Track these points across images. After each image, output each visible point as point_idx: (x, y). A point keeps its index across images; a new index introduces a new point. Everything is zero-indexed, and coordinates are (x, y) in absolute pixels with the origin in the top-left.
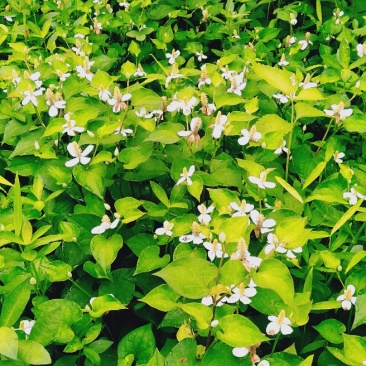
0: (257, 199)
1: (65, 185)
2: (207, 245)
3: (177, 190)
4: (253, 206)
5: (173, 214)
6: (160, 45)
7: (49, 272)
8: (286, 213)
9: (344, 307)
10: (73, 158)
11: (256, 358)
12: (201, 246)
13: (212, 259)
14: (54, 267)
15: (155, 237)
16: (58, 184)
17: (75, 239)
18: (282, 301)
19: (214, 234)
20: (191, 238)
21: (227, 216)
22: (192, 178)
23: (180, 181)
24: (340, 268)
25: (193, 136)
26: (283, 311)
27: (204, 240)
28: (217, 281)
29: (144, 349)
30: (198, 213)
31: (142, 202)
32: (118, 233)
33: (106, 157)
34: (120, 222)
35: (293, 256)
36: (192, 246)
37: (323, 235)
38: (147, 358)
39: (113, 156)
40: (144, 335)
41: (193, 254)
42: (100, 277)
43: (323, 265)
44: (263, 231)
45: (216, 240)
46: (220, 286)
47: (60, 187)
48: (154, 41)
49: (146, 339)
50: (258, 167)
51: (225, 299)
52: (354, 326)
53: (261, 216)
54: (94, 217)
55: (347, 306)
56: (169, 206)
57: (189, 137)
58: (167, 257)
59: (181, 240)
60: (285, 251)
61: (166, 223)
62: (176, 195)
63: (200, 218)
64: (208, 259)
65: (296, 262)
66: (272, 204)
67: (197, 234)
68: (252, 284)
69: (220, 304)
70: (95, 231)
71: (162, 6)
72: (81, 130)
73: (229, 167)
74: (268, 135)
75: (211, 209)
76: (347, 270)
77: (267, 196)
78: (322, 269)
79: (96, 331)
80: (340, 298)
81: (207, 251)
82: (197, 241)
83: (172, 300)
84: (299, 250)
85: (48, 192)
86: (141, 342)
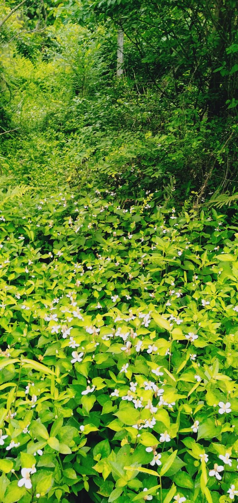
0: (156, 379)
1: (69, 371)
2: (134, 401)
3: (120, 375)
4: (154, 383)
5: (119, 386)
6: (109, 293)
7: (62, 413)
8: (168, 386)
9: (194, 431)
10: (74, 358)
11: (156, 453)
12: (131, 402)
13: (136, 408)
14: (65, 410)
15: (110, 396)
16: (67, 370)
17: (74, 397)
18: (166, 427)
19: (137, 396)
20: (127, 398)
21: (143, 388)
22: (127, 369)
23: (121, 371)
24: (192, 413)
25: (127, 350)
26: (166, 431)
27: (133, 399)
28: (139, 418)
29: (106, 451)
30: (130, 386)
31: (104, 380)
32: (94, 394)
33: (89, 359)
34: (95, 389)
35: (171, 407)
36: (127, 401)
37: (184, 397)
38: (106, 456)
39: (92, 359)
40: (104, 444)
41: (128, 405)
42: (85, 415)
43: (185, 411)
44: (158, 395)
45: (138, 399)
46: (141, 420)
47: (67, 372)
48: (106, 291)
49: (106, 446)
50: (156, 365)
51: (142, 426)
52: (198, 440)
53: (158, 388)
54: (81, 386)
55: (195, 431)
56: (117, 382)
57: (126, 350)
58: (116, 406)
59: (123, 398)
60: (167, 404)
61: (116, 390)
62: (120, 377)
63: (131, 388)
64: (135, 408)
65: (172, 410)
66: (163, 381)
67: (130, 396)
68: (154, 419)
69: (140, 429)
70: (83, 393)
71: (109, 271)
72: (78, 345)
73: (143, 364)
74: (160, 349)
75: (136, 384)
76: (194, 413)
77: (160, 377)
78: (184, 413)
79: (84, 442)
80: (192, 427)
81: (134, 404)
82: (130, 399)
83: (120, 426)
84: (174, 404)
85: (62, 374)
86: (104, 448)
